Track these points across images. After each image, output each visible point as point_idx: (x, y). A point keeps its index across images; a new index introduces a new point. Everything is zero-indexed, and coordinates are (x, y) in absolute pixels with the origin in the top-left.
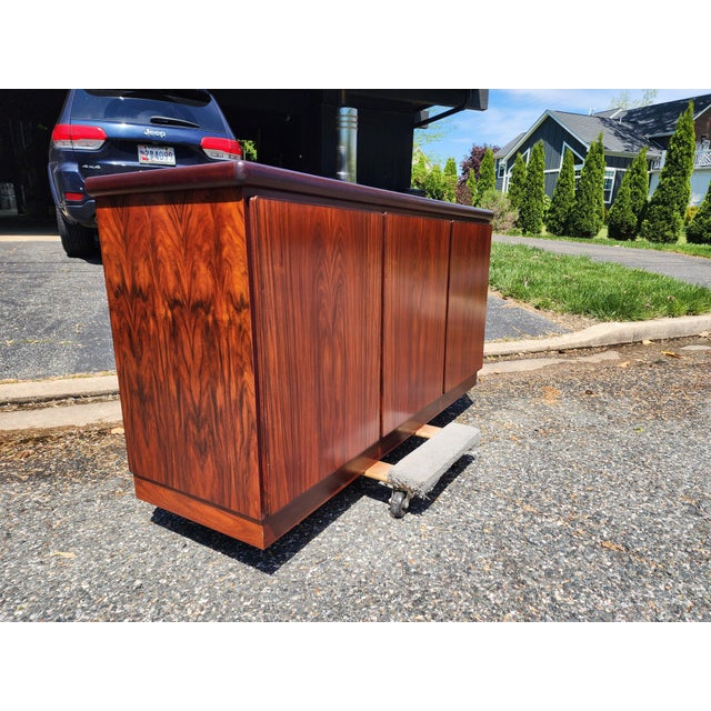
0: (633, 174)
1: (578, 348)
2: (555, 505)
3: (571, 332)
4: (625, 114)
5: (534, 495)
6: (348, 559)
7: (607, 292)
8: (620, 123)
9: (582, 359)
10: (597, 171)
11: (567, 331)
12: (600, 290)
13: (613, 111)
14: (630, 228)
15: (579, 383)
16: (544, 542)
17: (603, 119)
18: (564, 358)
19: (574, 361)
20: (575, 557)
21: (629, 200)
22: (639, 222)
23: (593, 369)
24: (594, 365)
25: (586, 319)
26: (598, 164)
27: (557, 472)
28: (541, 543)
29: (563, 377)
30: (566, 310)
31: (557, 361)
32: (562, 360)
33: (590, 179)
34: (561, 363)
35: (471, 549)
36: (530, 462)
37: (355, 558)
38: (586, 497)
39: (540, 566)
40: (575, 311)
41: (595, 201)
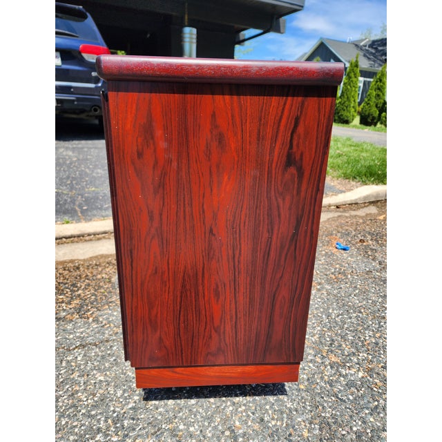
0: (377, 82)
1: (349, 204)
2: (354, 354)
3: (344, 192)
4: (370, 43)
5: (336, 343)
6: (182, 427)
7: (367, 164)
8: (367, 48)
9: (353, 213)
10: (354, 79)
11: (342, 192)
12: (363, 162)
13: (362, 40)
14: (374, 118)
15: (354, 233)
16: (351, 398)
17: (356, 45)
18: (340, 212)
19: (347, 215)
20: (379, 413)
21: (374, 99)
22: (380, 115)
23: (361, 221)
24: (361, 217)
25: (354, 183)
26: (355, 74)
27: (351, 318)
28: (349, 399)
29: (342, 228)
30: (340, 176)
31: (337, 214)
32: (340, 214)
33: (350, 84)
34: (339, 216)
35: (290, 410)
36: (329, 308)
37: (188, 425)
38: (377, 344)
39: (351, 428)
40: (346, 177)
41: (352, 99)
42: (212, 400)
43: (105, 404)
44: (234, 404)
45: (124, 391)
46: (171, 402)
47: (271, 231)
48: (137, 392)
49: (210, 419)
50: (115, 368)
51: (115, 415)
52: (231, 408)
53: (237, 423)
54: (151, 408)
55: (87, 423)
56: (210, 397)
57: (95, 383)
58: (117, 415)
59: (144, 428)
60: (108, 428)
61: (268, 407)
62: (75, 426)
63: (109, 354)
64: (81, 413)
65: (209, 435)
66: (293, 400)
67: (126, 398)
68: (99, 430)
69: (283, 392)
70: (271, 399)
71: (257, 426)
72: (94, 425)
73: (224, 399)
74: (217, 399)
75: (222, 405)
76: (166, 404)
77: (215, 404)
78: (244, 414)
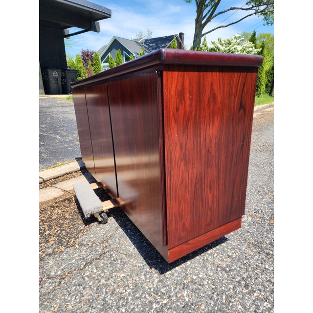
4: (144, 41)
8: (143, 44)
42: (197, 257)
43: (140, 287)
44: (210, 255)
45: (145, 275)
46: (177, 268)
47: (233, 145)
48: (154, 272)
49: (205, 267)
50: (126, 266)
51: (152, 290)
52: (210, 257)
53: (219, 262)
54: (169, 276)
55: (139, 303)
56: (195, 257)
57: (121, 279)
58: (154, 289)
59: (176, 288)
60: (155, 298)
61: (226, 249)
62: (134, 308)
63: (114, 260)
64: (130, 300)
65: (212, 274)
66: (234, 241)
67: (150, 279)
68: (150, 302)
69: (226, 240)
70: (224, 244)
71: (229, 260)
72: (145, 301)
73: (203, 254)
74: (200, 256)
75: (204, 258)
76: (176, 271)
77: (201, 259)
78: (219, 257)
